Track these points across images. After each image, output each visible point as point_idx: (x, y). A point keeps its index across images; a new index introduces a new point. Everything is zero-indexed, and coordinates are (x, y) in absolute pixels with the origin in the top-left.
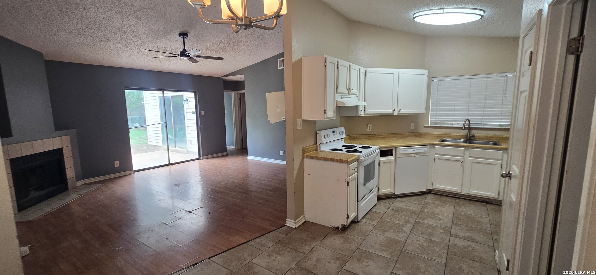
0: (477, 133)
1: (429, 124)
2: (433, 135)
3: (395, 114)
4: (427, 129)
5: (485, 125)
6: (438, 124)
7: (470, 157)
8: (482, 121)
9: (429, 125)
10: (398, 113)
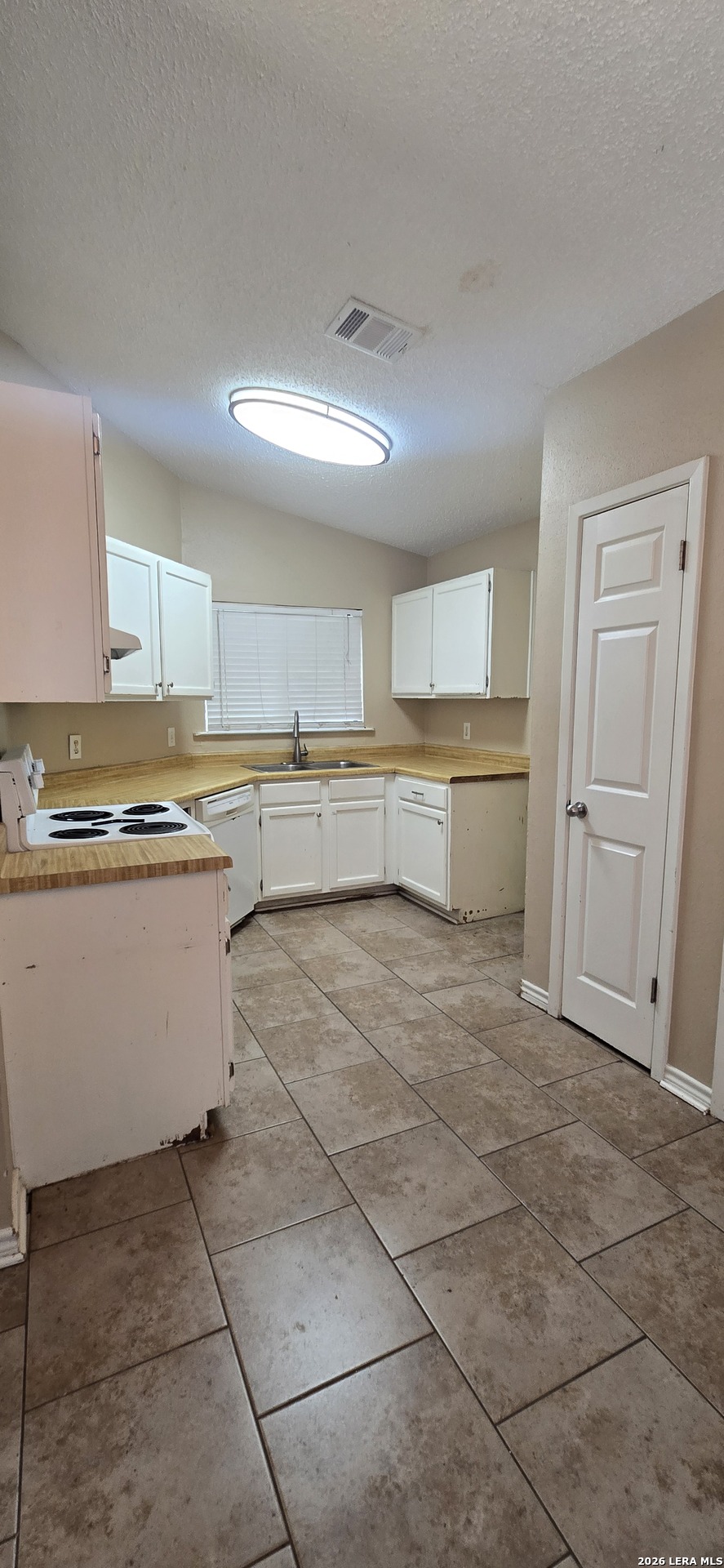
0: (310, 745)
1: (207, 730)
2: (221, 759)
3: (159, 699)
4: (202, 743)
5: (321, 724)
6: (229, 727)
7: (332, 801)
8: (314, 717)
9: (207, 732)
10: (166, 694)
